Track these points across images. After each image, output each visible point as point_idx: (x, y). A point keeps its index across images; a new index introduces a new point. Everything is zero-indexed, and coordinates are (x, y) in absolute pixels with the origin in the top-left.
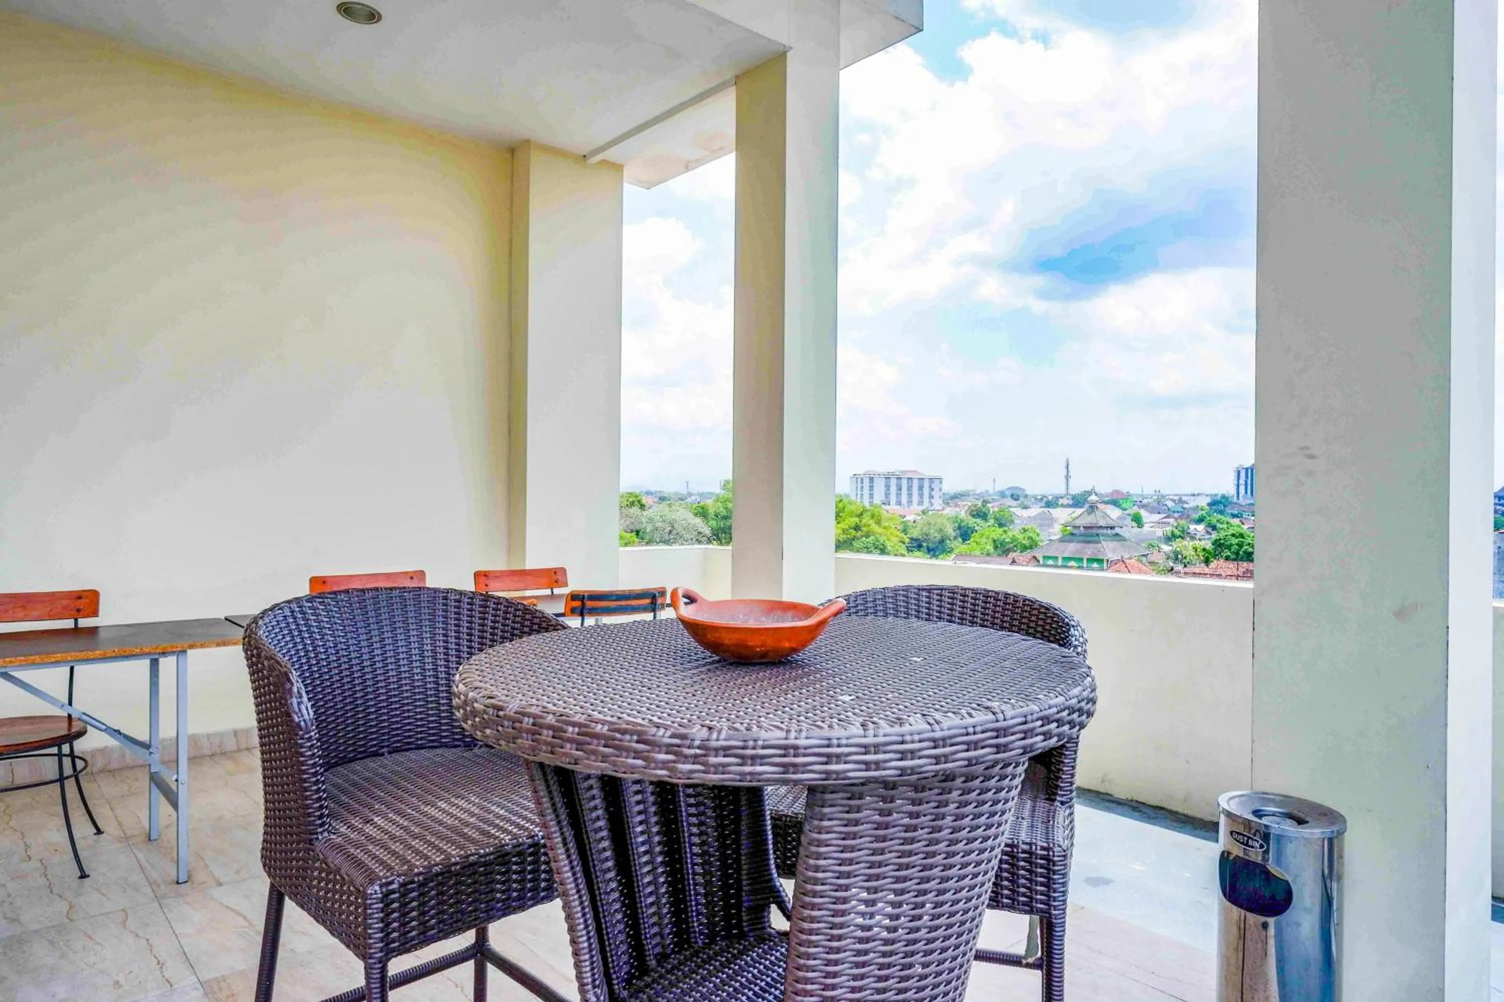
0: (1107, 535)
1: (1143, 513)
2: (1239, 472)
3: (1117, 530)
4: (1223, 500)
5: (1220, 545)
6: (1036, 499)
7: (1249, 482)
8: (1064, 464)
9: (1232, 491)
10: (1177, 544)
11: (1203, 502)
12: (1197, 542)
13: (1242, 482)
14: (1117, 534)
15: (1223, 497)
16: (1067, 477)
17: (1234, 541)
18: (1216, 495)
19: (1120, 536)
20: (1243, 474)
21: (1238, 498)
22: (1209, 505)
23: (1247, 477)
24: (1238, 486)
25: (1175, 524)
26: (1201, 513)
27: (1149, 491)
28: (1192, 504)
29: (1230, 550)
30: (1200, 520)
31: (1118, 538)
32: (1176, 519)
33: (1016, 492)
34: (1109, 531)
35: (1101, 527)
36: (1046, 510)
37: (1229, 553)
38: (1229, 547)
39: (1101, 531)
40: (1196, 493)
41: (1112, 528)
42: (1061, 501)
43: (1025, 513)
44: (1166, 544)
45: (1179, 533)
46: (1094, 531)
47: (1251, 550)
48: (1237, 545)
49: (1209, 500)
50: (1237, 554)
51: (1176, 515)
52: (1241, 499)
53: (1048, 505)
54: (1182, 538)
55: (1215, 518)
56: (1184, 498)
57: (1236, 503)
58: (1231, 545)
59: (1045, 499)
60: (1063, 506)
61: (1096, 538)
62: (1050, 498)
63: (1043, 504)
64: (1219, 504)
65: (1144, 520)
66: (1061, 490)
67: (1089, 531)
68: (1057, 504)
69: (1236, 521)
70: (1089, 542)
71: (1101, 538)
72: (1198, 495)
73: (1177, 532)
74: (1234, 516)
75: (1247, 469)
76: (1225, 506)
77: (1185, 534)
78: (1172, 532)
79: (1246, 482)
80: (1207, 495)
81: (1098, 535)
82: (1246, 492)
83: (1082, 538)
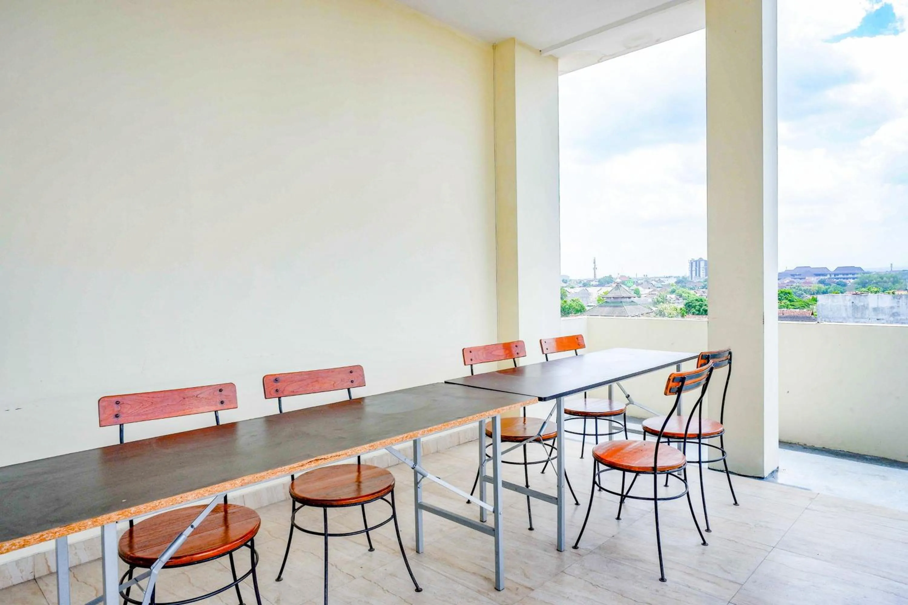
0: (627, 302)
1: (640, 288)
2: (692, 263)
3: (632, 299)
4: (684, 280)
5: (689, 306)
6: (577, 282)
7: (698, 269)
8: (593, 261)
9: (688, 274)
10: (661, 306)
11: (673, 281)
12: (671, 304)
13: (694, 269)
14: (632, 301)
15: (683, 277)
16: (595, 269)
17: (698, 304)
18: (679, 277)
19: (634, 302)
20: (694, 264)
21: (692, 279)
22: (676, 283)
23: (696, 266)
24: (692, 271)
25: (659, 294)
26: (672, 288)
27: (640, 276)
28: (667, 283)
29: (695, 308)
30: (673, 292)
31: (632, 303)
32: (659, 291)
33: (565, 279)
34: (628, 300)
35: (623, 297)
36: (584, 288)
37: (694, 311)
38: (694, 307)
39: (623, 300)
40: (668, 276)
41: (629, 298)
42: (592, 283)
43: (572, 291)
44: (654, 306)
45: (661, 300)
46: (619, 300)
47: (706, 308)
48: (699, 305)
49: (675, 280)
50: (699, 311)
51: (659, 289)
52: (693, 279)
53: (585, 285)
54: (663, 302)
55: (680, 290)
56: (662, 279)
57: (691, 282)
58: (696, 306)
59: (582, 282)
60: (593, 286)
61: (621, 304)
62: (585, 281)
63: (581, 285)
64: (681, 282)
65: (641, 293)
66: (592, 277)
67: (616, 300)
68: (590, 285)
69: (692, 292)
70: (617, 306)
71: (623, 303)
72: (669, 277)
73: (660, 299)
74: (691, 289)
75: (696, 262)
76: (685, 283)
77: (664, 300)
78: (657, 299)
79: (696, 269)
80: (675, 277)
81: (621, 302)
82: (696, 275)
83: (612, 304)
